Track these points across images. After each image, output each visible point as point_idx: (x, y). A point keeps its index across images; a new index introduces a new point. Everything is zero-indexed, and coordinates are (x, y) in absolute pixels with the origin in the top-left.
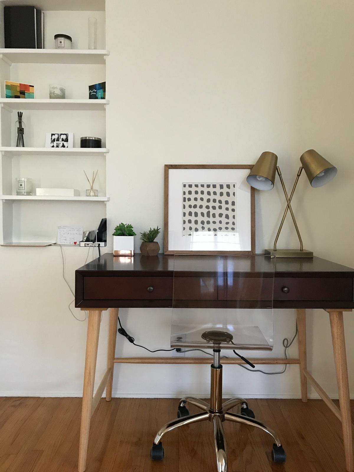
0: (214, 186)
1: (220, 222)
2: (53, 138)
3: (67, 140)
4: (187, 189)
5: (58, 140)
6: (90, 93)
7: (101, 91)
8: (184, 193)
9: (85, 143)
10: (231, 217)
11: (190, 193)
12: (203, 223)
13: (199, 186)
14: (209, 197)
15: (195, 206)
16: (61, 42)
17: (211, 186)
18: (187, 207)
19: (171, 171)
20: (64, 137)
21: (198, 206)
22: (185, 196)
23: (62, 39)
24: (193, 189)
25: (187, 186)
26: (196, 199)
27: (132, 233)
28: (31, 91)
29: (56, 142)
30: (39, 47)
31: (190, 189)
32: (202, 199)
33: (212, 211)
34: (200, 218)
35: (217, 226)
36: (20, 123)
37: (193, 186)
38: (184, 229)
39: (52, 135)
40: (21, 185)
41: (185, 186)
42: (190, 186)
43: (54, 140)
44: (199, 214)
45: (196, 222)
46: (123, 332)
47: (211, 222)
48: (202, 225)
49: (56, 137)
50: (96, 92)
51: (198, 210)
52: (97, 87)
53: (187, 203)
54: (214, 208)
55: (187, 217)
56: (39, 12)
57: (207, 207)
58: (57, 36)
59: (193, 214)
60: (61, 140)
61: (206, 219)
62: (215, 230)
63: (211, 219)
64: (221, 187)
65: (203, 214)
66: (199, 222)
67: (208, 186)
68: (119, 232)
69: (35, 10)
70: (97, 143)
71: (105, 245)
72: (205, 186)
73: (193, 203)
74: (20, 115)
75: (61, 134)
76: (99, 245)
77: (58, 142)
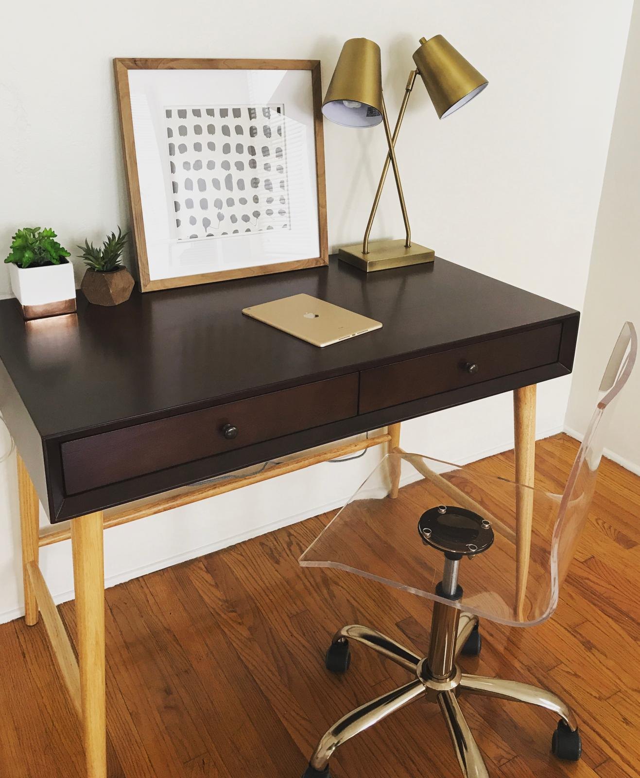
0: (237, 113)
1: (256, 199)
4: (175, 122)
8: (170, 133)
10: (276, 185)
11: (183, 131)
12: (218, 204)
13: (204, 113)
14: (226, 140)
15: (198, 165)
17: (230, 113)
18: (179, 167)
19: (135, 76)
21: (205, 164)
22: (171, 140)
24: (191, 121)
25: (175, 114)
26: (198, 147)
31: (182, 122)
32: (211, 146)
33: (236, 175)
34: (211, 194)
35: (249, 209)
37: (190, 114)
38: (178, 223)
41: (169, 114)
42: (182, 114)
44: (209, 185)
45: (204, 204)
47: (237, 202)
48: (217, 211)
51: (205, 174)
53: (179, 159)
54: (240, 166)
55: (183, 194)
57: (226, 165)
59: (196, 186)
61: (224, 194)
62: (246, 219)
63: (236, 194)
64: (252, 113)
65: (216, 183)
66: (211, 204)
67: (224, 113)
68: (27, 255)
72: (217, 113)
73: (191, 156)
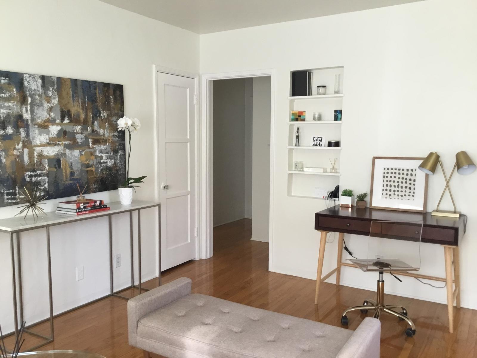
0: (403, 170)
1: (406, 191)
2: (314, 140)
4: (386, 171)
5: (317, 140)
6: (335, 114)
7: (340, 114)
8: (384, 173)
9: (330, 144)
10: (412, 188)
11: (388, 173)
12: (394, 191)
13: (394, 169)
14: (399, 176)
15: (390, 181)
16: (320, 90)
17: (401, 170)
18: (385, 181)
19: (376, 160)
20: (320, 139)
21: (392, 181)
22: (384, 175)
23: (321, 88)
24: (390, 171)
25: (386, 169)
26: (391, 177)
27: (351, 195)
28: (304, 114)
29: (316, 142)
30: (309, 95)
31: (388, 171)
32: (395, 177)
33: (401, 185)
34: (393, 188)
35: (403, 194)
36: (298, 132)
37: (390, 169)
38: (383, 194)
40: (297, 166)
41: (385, 169)
42: (388, 169)
43: (315, 141)
44: (393, 186)
45: (390, 191)
46: (346, 249)
47: (400, 191)
48: (394, 193)
49: (315, 139)
50: (338, 114)
51: (392, 184)
52: (338, 112)
53: (386, 179)
54: (402, 183)
55: (385, 187)
56: (310, 73)
57: (398, 182)
58: (318, 87)
59: (389, 186)
60: (318, 140)
61: (396, 189)
62: (402, 196)
63: (400, 189)
64: (408, 170)
65: (395, 186)
66: (392, 191)
67: (399, 170)
68: (344, 194)
69: (308, 73)
70: (337, 144)
71: (338, 200)
72: (397, 169)
73: (389, 179)
74: (298, 129)
75: (319, 137)
76: (335, 199)
77: (317, 142)
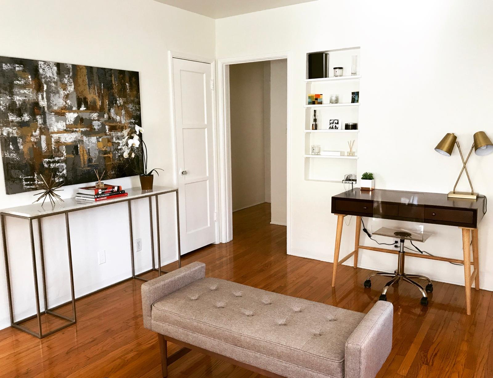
2: (330, 122)
3: (338, 123)
5: (333, 123)
6: (352, 96)
7: (357, 96)
9: (347, 127)
16: (336, 72)
20: (336, 121)
23: (337, 70)
27: (372, 178)
28: (321, 97)
29: (332, 124)
30: (326, 77)
36: (315, 115)
39: (331, 120)
40: (314, 149)
43: (331, 123)
46: (365, 230)
49: (332, 121)
50: (355, 97)
52: (356, 93)
56: (326, 55)
58: (335, 68)
60: (334, 123)
68: (364, 177)
69: (324, 54)
70: (355, 127)
71: (356, 183)
74: (315, 111)
75: (335, 120)
76: (352, 183)
77: (333, 124)
